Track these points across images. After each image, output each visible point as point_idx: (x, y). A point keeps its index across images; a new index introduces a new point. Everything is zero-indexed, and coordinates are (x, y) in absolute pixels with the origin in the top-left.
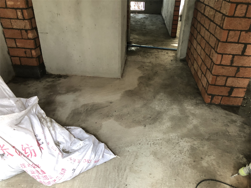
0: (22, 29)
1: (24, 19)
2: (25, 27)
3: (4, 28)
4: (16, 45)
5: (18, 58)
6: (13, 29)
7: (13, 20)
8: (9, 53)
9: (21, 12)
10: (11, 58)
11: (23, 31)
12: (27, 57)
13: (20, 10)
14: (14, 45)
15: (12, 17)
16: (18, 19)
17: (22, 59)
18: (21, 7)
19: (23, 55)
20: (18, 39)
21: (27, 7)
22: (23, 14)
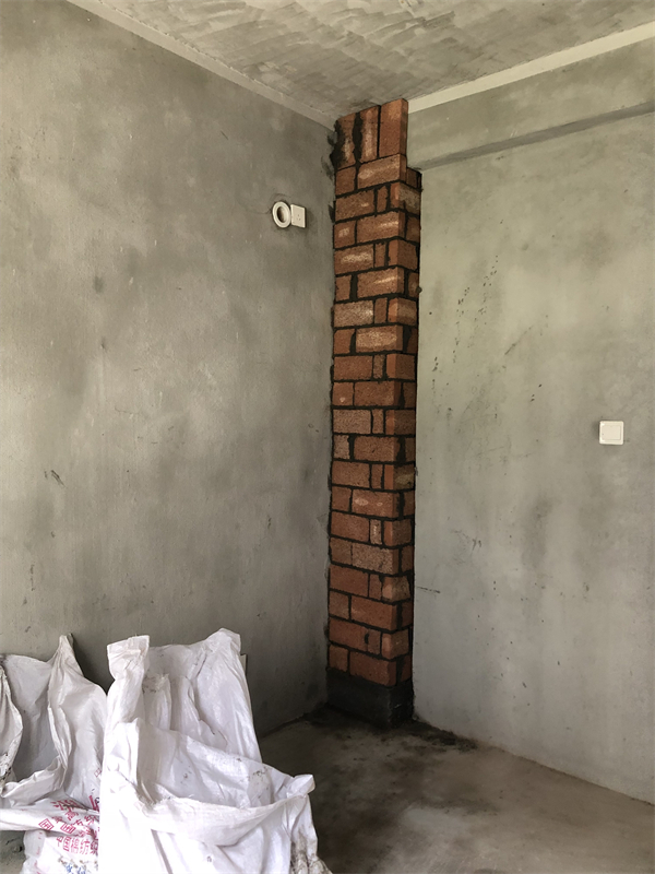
0: (374, 572)
1: (383, 546)
2: (380, 566)
3: (332, 562)
4: (350, 611)
5: (346, 651)
6: (351, 567)
7: (358, 545)
8: (327, 633)
9: (380, 528)
10: (329, 646)
11: (373, 577)
12: (367, 653)
13: (379, 522)
14: (344, 613)
15: (356, 537)
16: (369, 543)
17: (356, 658)
18: (383, 514)
19: (360, 645)
20: (358, 596)
21: (396, 515)
22: (382, 532)
